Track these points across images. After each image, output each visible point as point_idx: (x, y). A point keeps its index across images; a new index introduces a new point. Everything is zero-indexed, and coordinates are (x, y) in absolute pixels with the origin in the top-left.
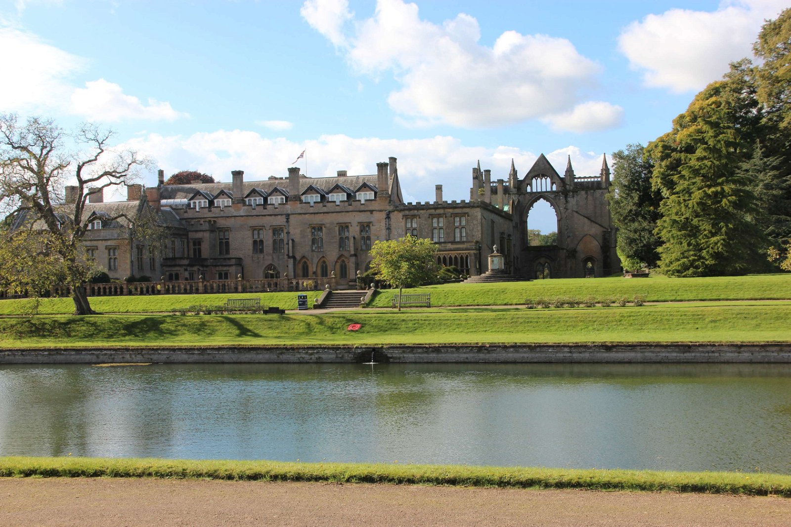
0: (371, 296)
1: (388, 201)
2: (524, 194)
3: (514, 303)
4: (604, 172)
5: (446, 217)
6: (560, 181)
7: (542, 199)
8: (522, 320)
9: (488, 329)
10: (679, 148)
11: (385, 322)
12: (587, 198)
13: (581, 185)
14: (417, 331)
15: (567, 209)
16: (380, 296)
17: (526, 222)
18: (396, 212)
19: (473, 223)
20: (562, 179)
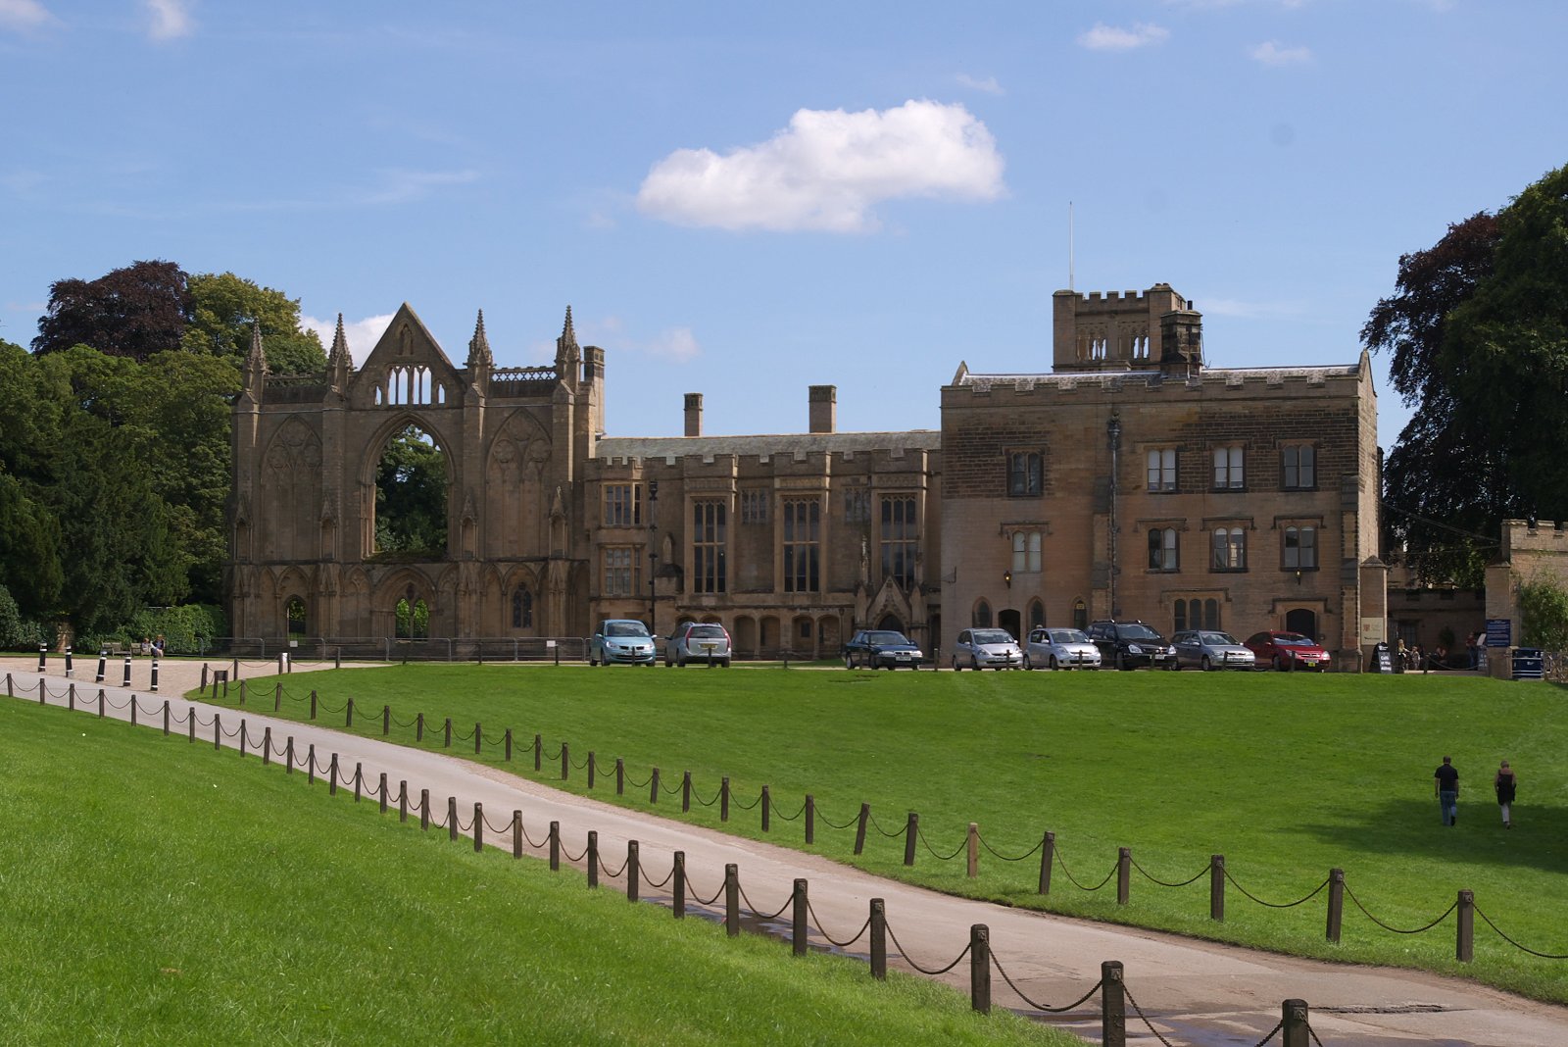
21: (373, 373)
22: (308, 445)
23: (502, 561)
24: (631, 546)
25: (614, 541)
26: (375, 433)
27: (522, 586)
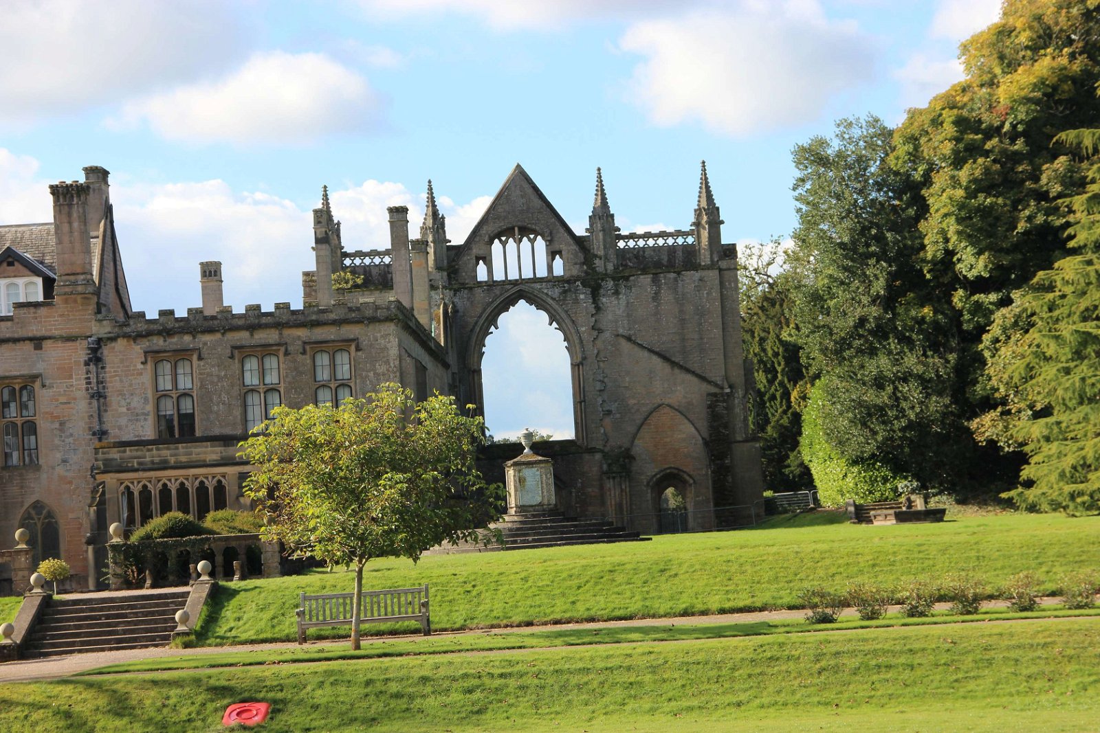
0: (206, 603)
1: (92, 307)
2: (471, 289)
3: (715, 606)
4: (705, 218)
5: (286, 353)
6: (574, 247)
7: (522, 302)
8: (853, 663)
9: (743, 697)
10: (1007, 127)
11: (357, 691)
12: (656, 297)
13: (636, 257)
14: (489, 715)
15: (600, 331)
16: (234, 602)
17: (479, 372)
18: (121, 343)
19: (374, 370)
20: (579, 241)
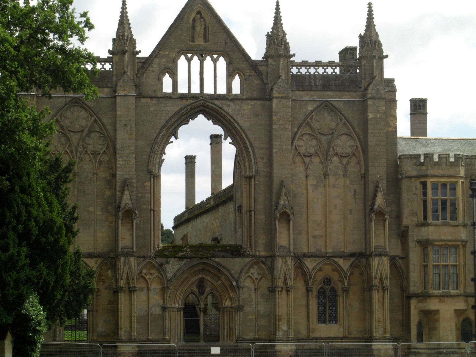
21: (164, 60)
22: (90, 132)
23: (309, 257)
24: (459, 243)
25: (443, 238)
26: (167, 121)
27: (327, 281)
